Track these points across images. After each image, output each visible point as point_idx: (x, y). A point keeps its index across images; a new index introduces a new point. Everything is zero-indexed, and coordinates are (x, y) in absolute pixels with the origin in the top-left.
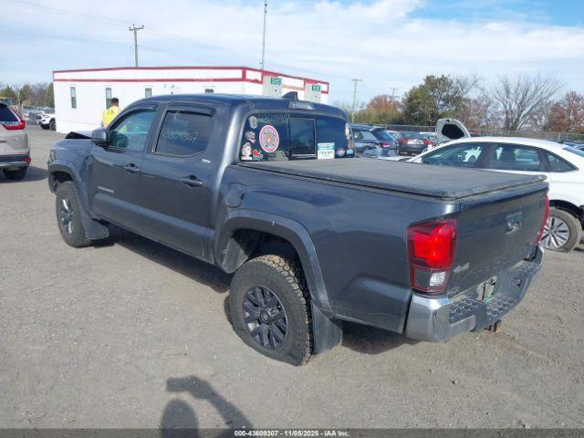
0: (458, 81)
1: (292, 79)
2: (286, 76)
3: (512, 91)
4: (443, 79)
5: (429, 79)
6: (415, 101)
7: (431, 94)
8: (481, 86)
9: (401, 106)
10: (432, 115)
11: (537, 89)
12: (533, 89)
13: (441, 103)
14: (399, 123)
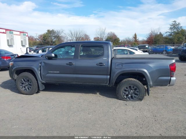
0: (57, 31)
1: (15, 32)
2: (14, 31)
3: (73, 34)
4: (53, 31)
5: (48, 31)
6: (45, 38)
7: (50, 35)
8: (65, 33)
9: (38, 39)
10: (52, 42)
11: (79, 33)
12: (78, 33)
13: (54, 38)
14: (41, 45)
